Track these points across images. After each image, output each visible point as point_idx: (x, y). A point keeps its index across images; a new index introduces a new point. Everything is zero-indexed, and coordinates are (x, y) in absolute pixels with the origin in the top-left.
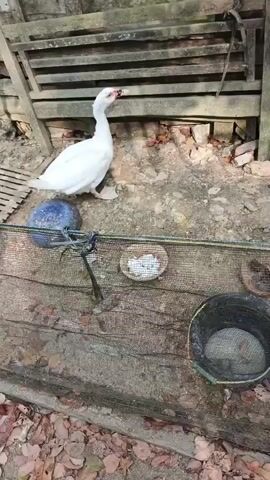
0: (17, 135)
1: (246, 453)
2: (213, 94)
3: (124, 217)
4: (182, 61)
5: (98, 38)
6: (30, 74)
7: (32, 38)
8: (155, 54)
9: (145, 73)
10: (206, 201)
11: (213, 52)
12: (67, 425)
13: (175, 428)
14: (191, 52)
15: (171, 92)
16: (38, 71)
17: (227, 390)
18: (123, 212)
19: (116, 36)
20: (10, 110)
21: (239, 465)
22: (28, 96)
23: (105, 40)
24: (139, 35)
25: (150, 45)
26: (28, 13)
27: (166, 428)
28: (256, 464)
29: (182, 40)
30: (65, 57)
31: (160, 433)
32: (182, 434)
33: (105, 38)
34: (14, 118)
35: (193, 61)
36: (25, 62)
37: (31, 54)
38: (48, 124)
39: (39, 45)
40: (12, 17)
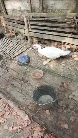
0: (26, 39)
1: (35, 123)
2: (69, 37)
3: (39, 63)
4: (63, 28)
5: (44, 19)
6: (29, 25)
7: (33, 17)
8: (56, 25)
9: (54, 29)
10: (60, 64)
11: (70, 27)
12: (3, 102)
13: (23, 111)
14: (65, 26)
15: (59, 35)
16: (31, 25)
17: (40, 108)
18: (40, 62)
19: (48, 19)
20: (25, 33)
21: (32, 124)
22: (28, 30)
23: (46, 20)
24: (53, 19)
25: (56, 22)
26: (33, 11)
27: (22, 111)
28: (36, 126)
29: (64, 22)
30: (37, 22)
31: (20, 111)
32: (24, 113)
33: (46, 19)
34: (26, 35)
35: (65, 28)
36: (29, 22)
37: (30, 20)
38: (33, 38)
39: (32, 19)
40: (29, 12)
